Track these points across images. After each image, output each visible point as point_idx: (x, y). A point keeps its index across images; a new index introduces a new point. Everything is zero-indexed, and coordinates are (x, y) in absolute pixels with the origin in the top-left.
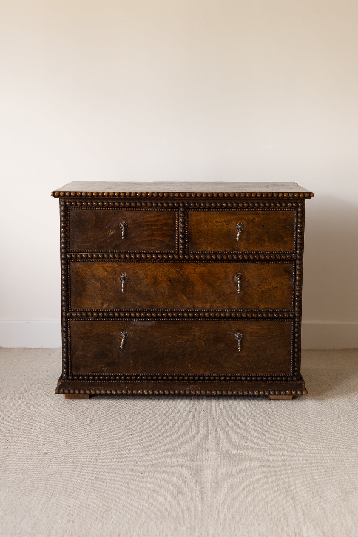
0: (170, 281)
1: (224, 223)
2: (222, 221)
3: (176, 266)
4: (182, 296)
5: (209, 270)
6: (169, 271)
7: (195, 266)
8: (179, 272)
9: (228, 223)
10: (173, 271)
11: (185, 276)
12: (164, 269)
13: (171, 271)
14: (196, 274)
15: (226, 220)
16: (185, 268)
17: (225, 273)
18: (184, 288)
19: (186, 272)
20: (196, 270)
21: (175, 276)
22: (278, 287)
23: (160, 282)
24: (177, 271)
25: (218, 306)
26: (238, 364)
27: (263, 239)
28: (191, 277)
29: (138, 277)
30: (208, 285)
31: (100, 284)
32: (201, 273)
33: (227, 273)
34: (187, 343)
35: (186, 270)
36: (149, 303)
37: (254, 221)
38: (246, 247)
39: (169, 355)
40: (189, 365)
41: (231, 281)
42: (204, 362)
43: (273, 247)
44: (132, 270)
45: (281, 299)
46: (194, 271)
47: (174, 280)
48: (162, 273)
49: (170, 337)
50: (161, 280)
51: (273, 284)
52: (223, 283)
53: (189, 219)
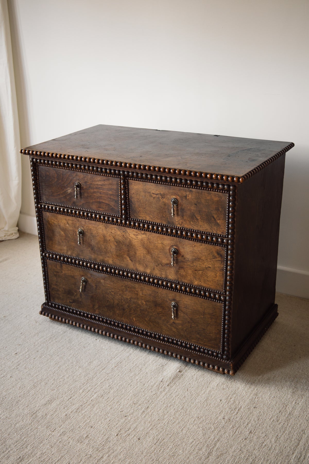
0: (117, 242)
1: (160, 196)
2: (158, 193)
3: (121, 230)
4: (127, 257)
5: (148, 239)
6: (116, 233)
7: (136, 232)
8: (123, 235)
9: (163, 197)
10: (119, 233)
11: (128, 240)
12: (112, 231)
13: (117, 233)
14: (138, 240)
15: (162, 193)
16: (129, 232)
17: (162, 244)
18: (128, 251)
19: (129, 236)
20: (137, 236)
21: (120, 238)
22: (210, 268)
23: (109, 241)
24: (122, 234)
25: (157, 273)
26: (174, 330)
27: (196, 217)
28: (133, 242)
29: (91, 233)
30: (148, 253)
31: (65, 233)
32: (142, 240)
33: (164, 244)
34: (132, 299)
35: (130, 235)
36: (101, 258)
37: (187, 198)
38: (181, 223)
39: (118, 306)
40: (134, 319)
41: (167, 252)
42: (146, 320)
43: (206, 227)
44: (87, 226)
45: (213, 279)
46: (136, 237)
47: (120, 242)
48: (110, 233)
49: (118, 291)
50: (110, 240)
51: (206, 264)
52: (161, 254)
53: (129, 187)
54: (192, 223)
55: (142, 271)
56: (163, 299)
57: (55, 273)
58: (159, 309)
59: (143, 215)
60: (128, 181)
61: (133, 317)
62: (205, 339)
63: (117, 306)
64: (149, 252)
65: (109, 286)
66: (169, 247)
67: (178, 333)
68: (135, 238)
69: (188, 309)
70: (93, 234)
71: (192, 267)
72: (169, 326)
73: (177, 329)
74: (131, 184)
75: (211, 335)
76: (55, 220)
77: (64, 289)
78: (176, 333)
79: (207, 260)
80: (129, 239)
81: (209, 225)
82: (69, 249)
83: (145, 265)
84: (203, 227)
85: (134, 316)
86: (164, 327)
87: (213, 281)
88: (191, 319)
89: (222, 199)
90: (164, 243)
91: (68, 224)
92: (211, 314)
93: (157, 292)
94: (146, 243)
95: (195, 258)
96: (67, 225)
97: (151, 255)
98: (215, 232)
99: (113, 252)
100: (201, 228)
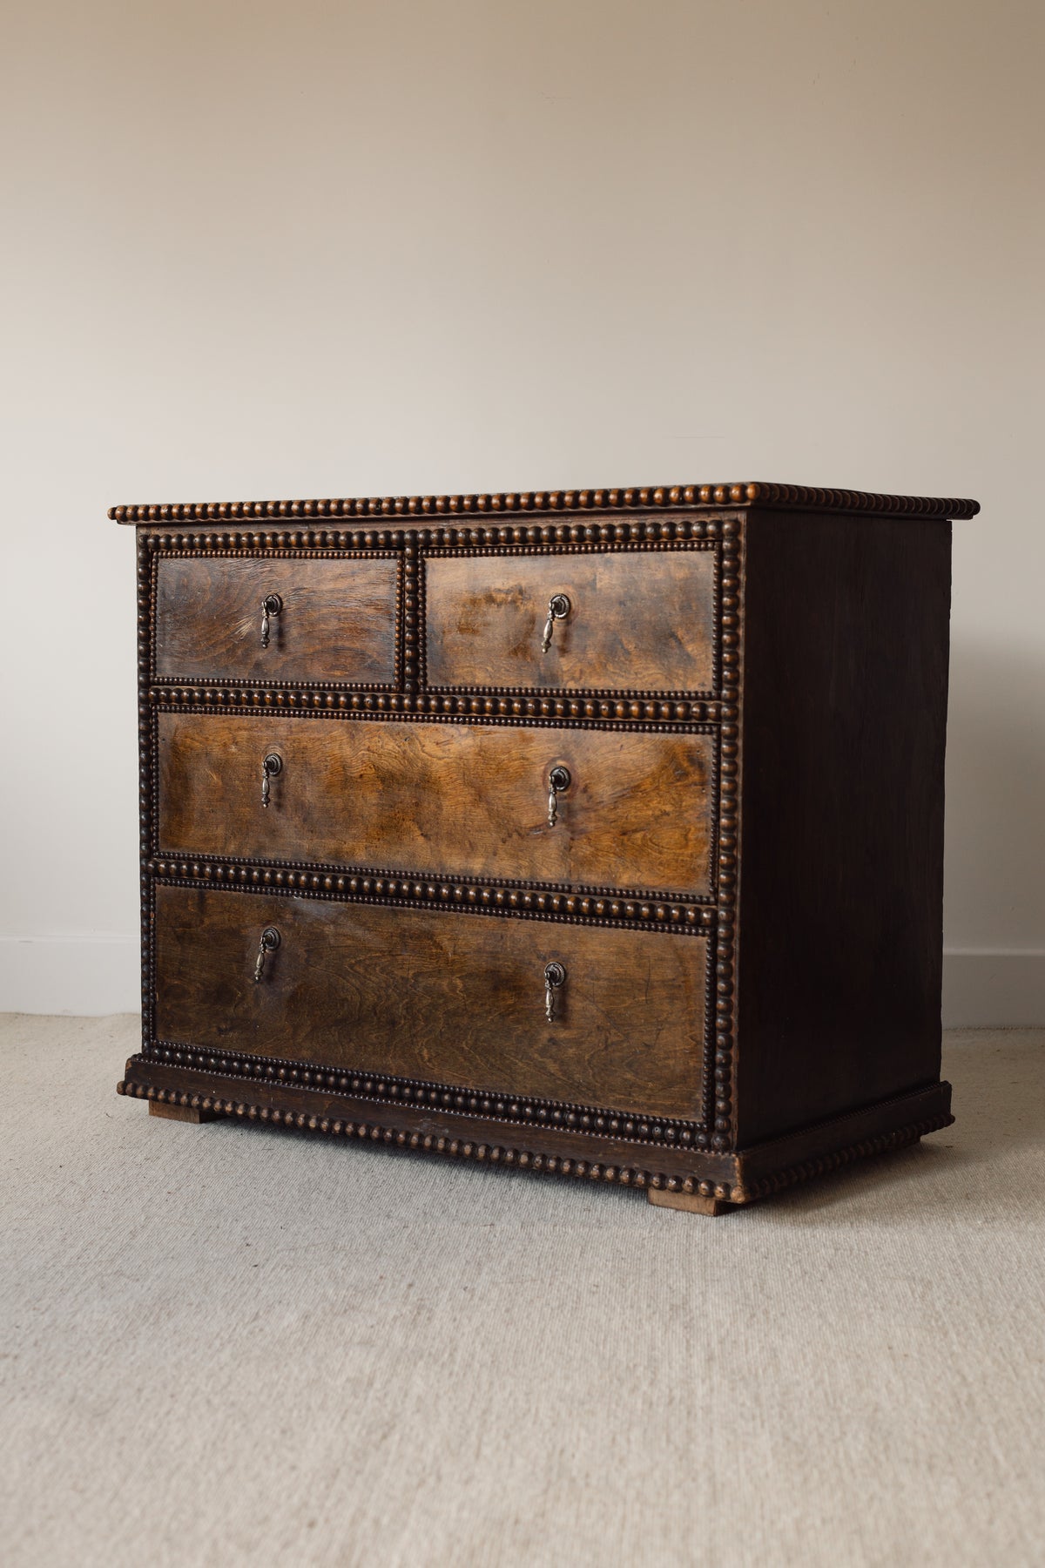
0: (383, 781)
1: (517, 594)
2: (512, 587)
3: (399, 734)
4: (413, 826)
5: (481, 750)
6: (382, 748)
7: (445, 734)
8: (404, 752)
9: (527, 596)
10: (390, 747)
11: (420, 765)
12: (370, 742)
13: (385, 747)
14: (449, 760)
15: (524, 585)
16: (422, 738)
17: (523, 759)
18: (416, 804)
19: (423, 752)
20: (447, 747)
21: (395, 763)
22: (668, 814)
23: (359, 780)
24: (399, 747)
25: (504, 868)
26: (552, 1067)
27: (622, 648)
28: (434, 768)
29: (306, 763)
30: (477, 798)
31: (223, 779)
32: (461, 758)
33: (527, 759)
34: (420, 979)
35: (424, 746)
36: (332, 844)
37: (598, 586)
38: (577, 675)
39: (375, 1014)
40: (425, 1052)
41: (537, 786)
42: (463, 1048)
43: (652, 674)
44: (294, 742)
45: (679, 855)
46: (444, 751)
47: (392, 776)
48: (363, 752)
49: (379, 957)
50: (361, 776)
51: (654, 804)
52: (517, 793)
53: (427, 583)
54: (610, 668)
55: (457, 868)
56: (519, 958)
57: (179, 930)
58: (504, 999)
59: (466, 670)
60: (424, 563)
61: (422, 1045)
62: (650, 1084)
63: (373, 1014)
64: (480, 797)
65: (349, 942)
66: (543, 768)
67: (564, 1078)
68: (440, 754)
69: (598, 979)
70: (310, 764)
71: (613, 824)
72: (536, 1056)
73: (562, 1063)
74: (433, 569)
75: (671, 1062)
76: (197, 737)
77: (203, 984)
78: (559, 1079)
79: (657, 788)
80: (422, 760)
81: (663, 665)
82: (233, 833)
83: (468, 846)
84: (644, 677)
85: (426, 1040)
86: (520, 1064)
87: (677, 861)
88: (608, 1015)
89: (700, 570)
90: (528, 756)
91: (236, 744)
92: (670, 983)
93: (502, 937)
94: (472, 764)
95: (621, 791)
96: (233, 749)
97: (488, 803)
98: (679, 687)
99: (371, 815)
100: (638, 681)
